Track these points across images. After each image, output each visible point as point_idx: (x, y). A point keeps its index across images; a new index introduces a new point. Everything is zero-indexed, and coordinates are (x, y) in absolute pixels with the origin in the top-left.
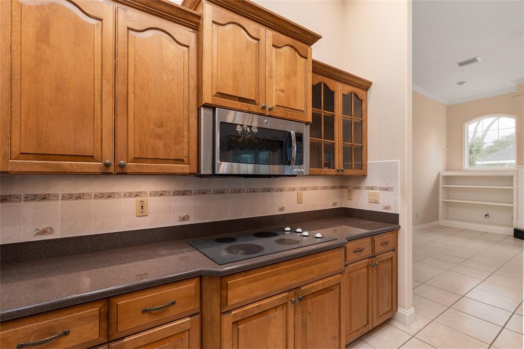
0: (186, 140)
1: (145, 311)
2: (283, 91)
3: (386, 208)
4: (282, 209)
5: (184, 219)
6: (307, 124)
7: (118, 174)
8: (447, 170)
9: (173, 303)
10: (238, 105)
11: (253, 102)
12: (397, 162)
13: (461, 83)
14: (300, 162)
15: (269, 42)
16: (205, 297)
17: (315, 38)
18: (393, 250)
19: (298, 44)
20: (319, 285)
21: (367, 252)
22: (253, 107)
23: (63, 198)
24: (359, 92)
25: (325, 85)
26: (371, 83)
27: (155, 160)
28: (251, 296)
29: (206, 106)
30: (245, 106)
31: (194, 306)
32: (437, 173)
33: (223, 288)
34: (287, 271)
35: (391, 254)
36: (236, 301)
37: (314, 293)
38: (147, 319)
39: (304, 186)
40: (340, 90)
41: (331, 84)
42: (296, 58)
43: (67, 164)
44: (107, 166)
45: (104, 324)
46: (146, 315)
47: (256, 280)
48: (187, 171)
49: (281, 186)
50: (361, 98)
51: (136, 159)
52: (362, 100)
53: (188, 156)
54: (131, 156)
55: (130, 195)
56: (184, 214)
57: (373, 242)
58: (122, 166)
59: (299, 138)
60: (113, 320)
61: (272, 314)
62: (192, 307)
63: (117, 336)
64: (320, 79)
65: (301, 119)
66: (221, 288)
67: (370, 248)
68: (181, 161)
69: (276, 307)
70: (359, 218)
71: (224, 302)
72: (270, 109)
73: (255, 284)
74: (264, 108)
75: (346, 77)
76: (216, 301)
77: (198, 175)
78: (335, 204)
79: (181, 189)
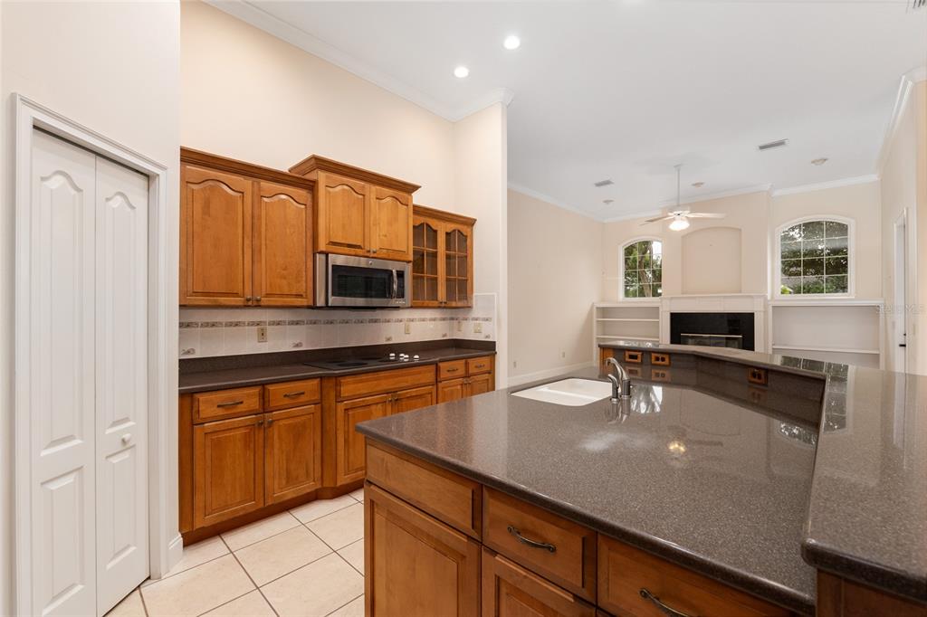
0: (304, 279)
1: (285, 396)
2: (386, 236)
3: (487, 337)
4: (389, 339)
5: (297, 345)
6: (409, 262)
7: (256, 306)
8: (603, 300)
9: (303, 393)
10: (347, 250)
11: (359, 247)
12: (493, 296)
13: (607, 202)
14: (401, 295)
15: (373, 196)
16: (324, 393)
17: (415, 188)
18: (489, 373)
19: (400, 194)
20: (414, 392)
21: (461, 371)
22: (359, 251)
23: (226, 325)
24: (464, 229)
25: (427, 225)
26: (476, 220)
27: (282, 295)
28: (358, 393)
29: (321, 253)
30: (352, 251)
31: (317, 397)
32: (591, 304)
33: (338, 384)
34: (386, 378)
35: (486, 376)
36: (347, 395)
37: (408, 398)
38: (287, 401)
39: (411, 317)
40: (442, 228)
41: (434, 224)
42: (397, 206)
43: (223, 300)
44: (248, 300)
45: (262, 400)
46: (286, 398)
47: (361, 381)
48: (305, 304)
49: (387, 318)
50: (465, 234)
51: (268, 295)
52: (466, 236)
53: (306, 292)
54: (264, 293)
55: (253, 324)
56: (298, 341)
57: (467, 364)
58: (258, 301)
59: (401, 275)
60: (267, 399)
61: (373, 407)
62: (316, 398)
63: (269, 410)
64: (422, 220)
65: (402, 259)
66: (336, 385)
67: (464, 369)
68: (300, 296)
69: (377, 403)
70: (469, 348)
71: (338, 395)
72: (374, 252)
73: (360, 385)
74: (369, 251)
75: (450, 217)
76: (333, 394)
77: (314, 307)
78: (445, 335)
79: (295, 319)
